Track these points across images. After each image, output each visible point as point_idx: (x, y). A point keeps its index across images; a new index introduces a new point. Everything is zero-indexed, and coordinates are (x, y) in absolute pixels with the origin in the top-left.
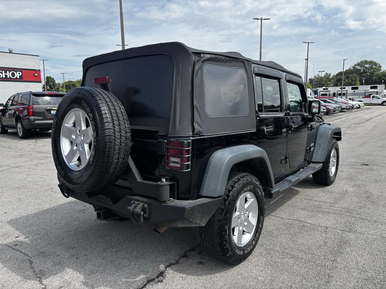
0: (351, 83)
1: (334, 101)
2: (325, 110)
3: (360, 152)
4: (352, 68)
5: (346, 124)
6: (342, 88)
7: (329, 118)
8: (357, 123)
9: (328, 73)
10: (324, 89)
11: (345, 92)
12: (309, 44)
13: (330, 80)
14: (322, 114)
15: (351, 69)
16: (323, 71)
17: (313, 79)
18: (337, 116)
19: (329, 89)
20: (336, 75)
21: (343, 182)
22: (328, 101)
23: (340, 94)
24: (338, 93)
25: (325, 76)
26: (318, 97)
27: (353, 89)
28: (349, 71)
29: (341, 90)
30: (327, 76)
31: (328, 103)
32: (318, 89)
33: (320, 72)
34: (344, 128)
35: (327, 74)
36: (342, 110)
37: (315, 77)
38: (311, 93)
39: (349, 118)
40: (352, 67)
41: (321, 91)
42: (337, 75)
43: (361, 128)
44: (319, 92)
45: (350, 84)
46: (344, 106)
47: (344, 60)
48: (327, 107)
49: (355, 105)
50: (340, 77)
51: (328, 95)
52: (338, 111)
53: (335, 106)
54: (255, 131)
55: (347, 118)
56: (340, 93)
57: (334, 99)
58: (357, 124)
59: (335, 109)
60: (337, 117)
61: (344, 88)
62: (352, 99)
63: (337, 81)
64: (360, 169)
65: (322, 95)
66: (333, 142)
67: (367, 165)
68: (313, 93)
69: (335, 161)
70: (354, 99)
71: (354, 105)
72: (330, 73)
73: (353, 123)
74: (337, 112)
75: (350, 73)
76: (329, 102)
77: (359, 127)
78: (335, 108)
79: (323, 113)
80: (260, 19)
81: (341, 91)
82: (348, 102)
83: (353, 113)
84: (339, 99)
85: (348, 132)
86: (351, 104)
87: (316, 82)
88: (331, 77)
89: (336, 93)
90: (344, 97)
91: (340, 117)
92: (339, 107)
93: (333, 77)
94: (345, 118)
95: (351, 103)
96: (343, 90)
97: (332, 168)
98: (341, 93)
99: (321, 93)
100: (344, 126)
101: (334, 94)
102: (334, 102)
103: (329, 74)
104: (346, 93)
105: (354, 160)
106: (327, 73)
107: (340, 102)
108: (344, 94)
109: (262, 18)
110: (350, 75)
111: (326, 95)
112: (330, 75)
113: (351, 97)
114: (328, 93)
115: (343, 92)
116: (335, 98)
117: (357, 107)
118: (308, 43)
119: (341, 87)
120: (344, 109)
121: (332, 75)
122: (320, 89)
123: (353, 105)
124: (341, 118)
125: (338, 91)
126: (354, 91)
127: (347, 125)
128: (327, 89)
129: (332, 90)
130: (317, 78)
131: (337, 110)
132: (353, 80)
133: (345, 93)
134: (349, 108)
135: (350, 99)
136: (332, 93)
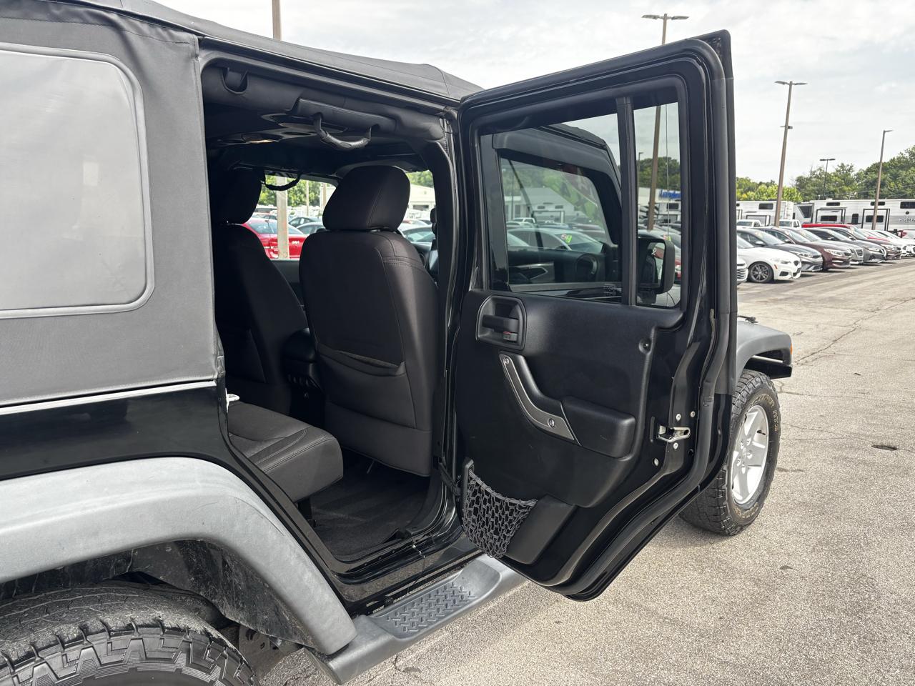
0: (903, 193)
1: (848, 235)
2: (820, 260)
3: (884, 396)
4: (907, 155)
5: (870, 300)
6: (877, 204)
7: (828, 280)
8: (901, 298)
9: (845, 165)
10: (829, 204)
11: (883, 213)
12: (793, 86)
13: (849, 182)
14: (810, 269)
15: (904, 158)
16: (831, 160)
17: (807, 179)
18: (852, 274)
19: (843, 204)
20: (865, 169)
21: (789, 522)
22: (831, 236)
23: (869, 219)
24: (865, 215)
25: (837, 171)
26: (814, 223)
27: (903, 206)
28: (899, 162)
29: (873, 207)
30: (844, 173)
31: (832, 240)
32: (813, 204)
33: (824, 160)
34: (861, 310)
35: (842, 166)
36: (868, 261)
37: (812, 173)
38: (794, 214)
39: (883, 283)
40: (907, 151)
41: (821, 209)
42: (869, 170)
43: (907, 313)
44: (815, 210)
45: (901, 195)
46: (874, 250)
47: (884, 132)
48: (825, 250)
49: (905, 248)
50: (875, 176)
51: (839, 219)
52: (857, 263)
53: (847, 248)
54: (213, 384)
55: (877, 282)
56: (869, 214)
57: (849, 231)
58: (901, 300)
59: (846, 258)
60: (852, 280)
61: (883, 204)
62: (900, 233)
63: (868, 186)
64: (865, 463)
65: (824, 218)
66: (751, 386)
67: (894, 449)
68: (799, 214)
69: (763, 447)
70: (906, 233)
71: (902, 248)
72: (850, 165)
73: (889, 297)
74: (852, 265)
75: (902, 168)
76: (836, 239)
77: (904, 311)
78: (847, 254)
79: (813, 267)
80: (661, 18)
81: (874, 209)
82: (888, 239)
83: (897, 269)
84: (865, 231)
85: (866, 323)
86: (892, 247)
87: (814, 185)
88: (852, 174)
89: (860, 215)
90: (880, 226)
91: (860, 278)
92: (860, 253)
93: (858, 174)
94: (871, 283)
95: (895, 241)
96: (880, 207)
97: (749, 473)
98: (872, 214)
99: (821, 214)
100: (863, 305)
101: (855, 217)
102: (849, 239)
103: (848, 168)
104: (885, 215)
105: (854, 428)
106: (842, 164)
107: (866, 239)
108: (880, 219)
109: (666, 15)
110: (900, 171)
111: (834, 218)
112: (849, 170)
113: (899, 227)
114: (838, 214)
115: (880, 213)
116: (853, 229)
117: (910, 252)
118: (791, 84)
119: (874, 200)
120: (873, 256)
121: (856, 170)
122: (819, 205)
123: (899, 249)
124: (862, 282)
125: (864, 210)
126: (907, 213)
127: (871, 302)
128: (838, 204)
129: (851, 206)
130: (817, 177)
131: (853, 260)
132: (908, 184)
133: (882, 217)
134: (887, 256)
135: (895, 232)
136: (849, 214)
